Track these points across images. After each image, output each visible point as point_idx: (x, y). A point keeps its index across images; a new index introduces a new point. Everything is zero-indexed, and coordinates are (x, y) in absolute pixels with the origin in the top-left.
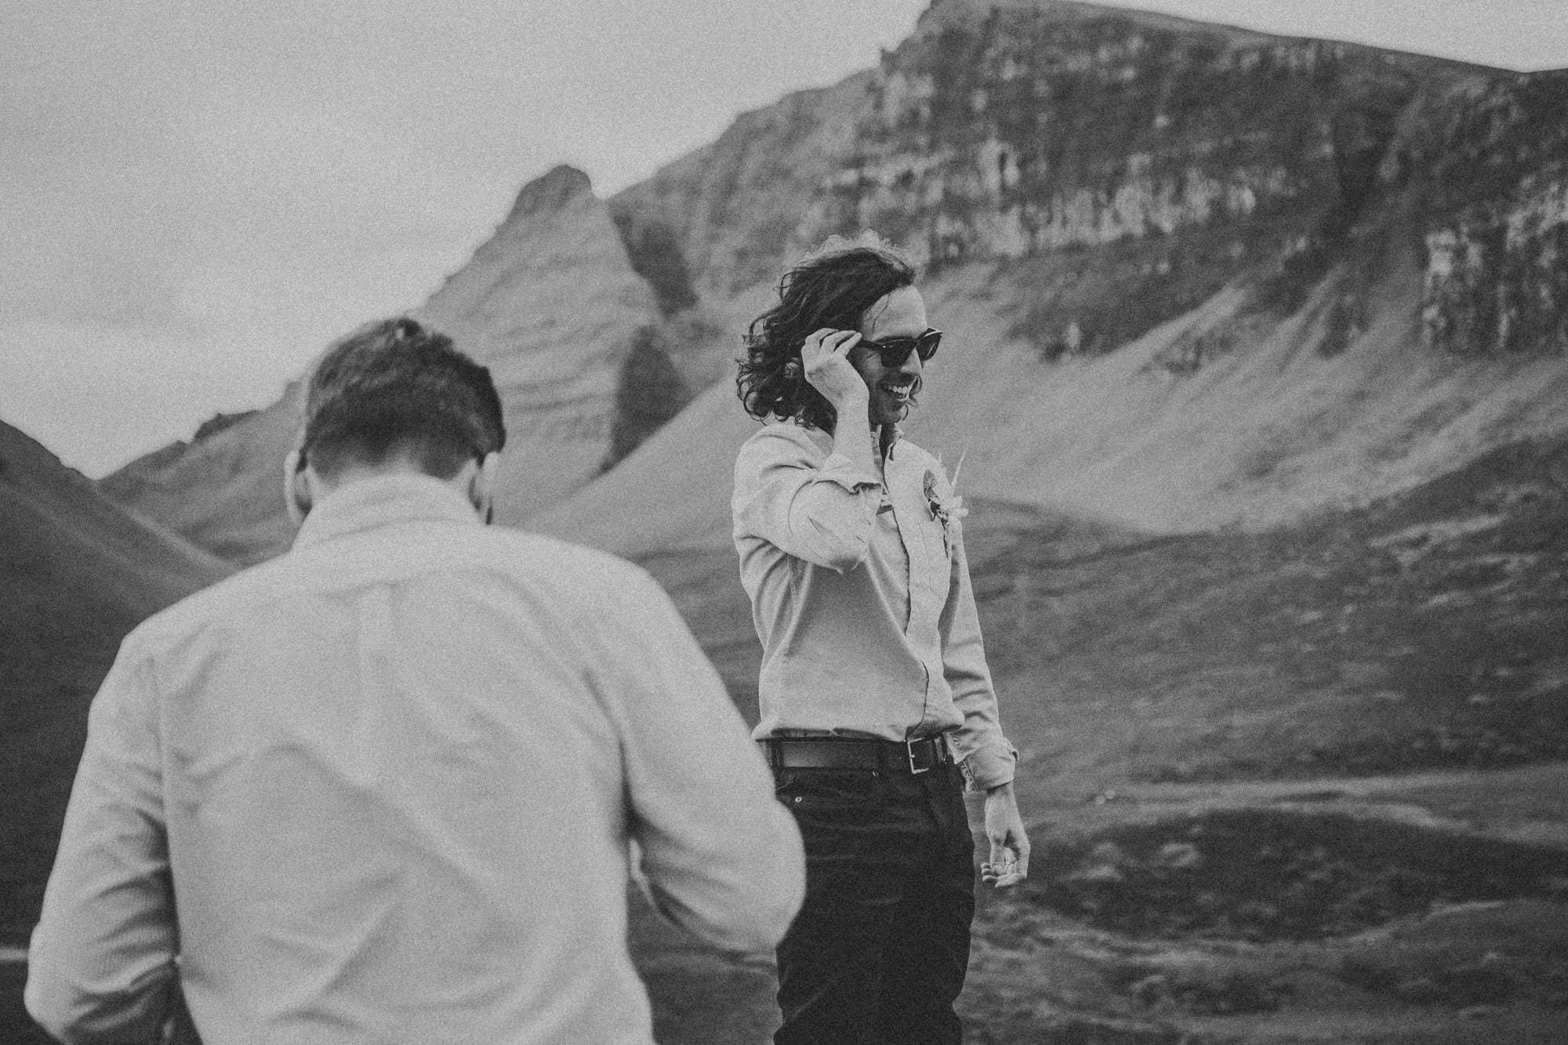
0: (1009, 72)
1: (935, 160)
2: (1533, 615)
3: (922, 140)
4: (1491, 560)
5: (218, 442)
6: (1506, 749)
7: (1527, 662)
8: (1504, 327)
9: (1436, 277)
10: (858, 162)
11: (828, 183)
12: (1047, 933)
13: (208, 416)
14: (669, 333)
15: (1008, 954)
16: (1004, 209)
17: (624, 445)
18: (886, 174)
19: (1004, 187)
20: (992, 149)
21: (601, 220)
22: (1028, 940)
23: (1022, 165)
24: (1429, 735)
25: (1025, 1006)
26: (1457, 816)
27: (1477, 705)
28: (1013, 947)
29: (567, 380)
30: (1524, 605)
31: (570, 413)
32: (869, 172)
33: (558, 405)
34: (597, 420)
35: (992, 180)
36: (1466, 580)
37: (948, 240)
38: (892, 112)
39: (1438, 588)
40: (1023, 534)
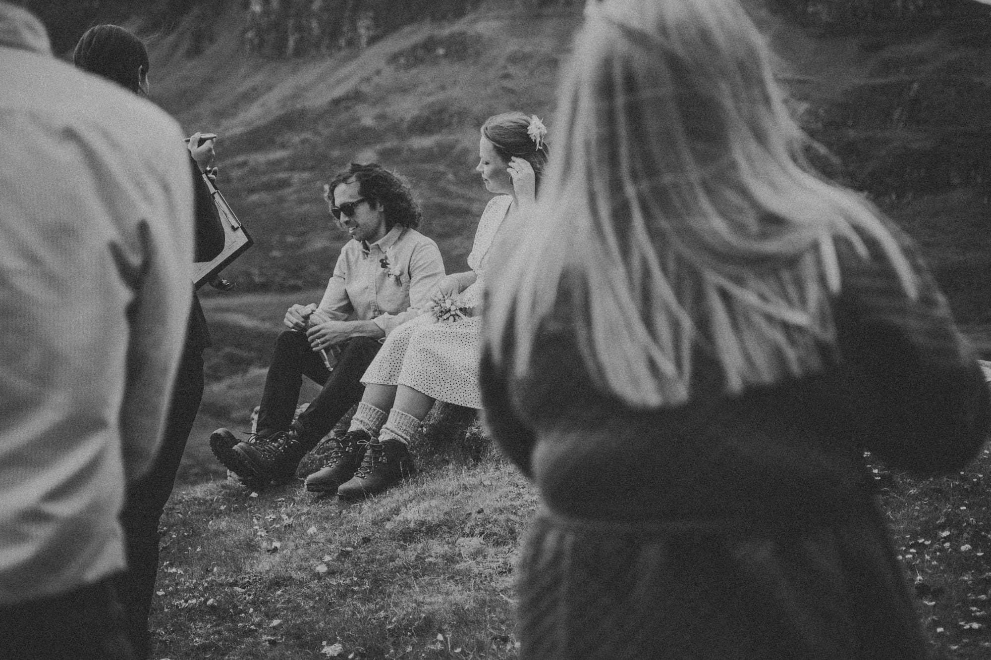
2: (307, 207)
4: (282, 175)
6: (292, 282)
7: (303, 234)
8: (291, 43)
9: (254, 13)
24: (249, 275)
26: (263, 320)
27: (275, 258)
30: (301, 202)
36: (268, 187)
39: (252, 191)
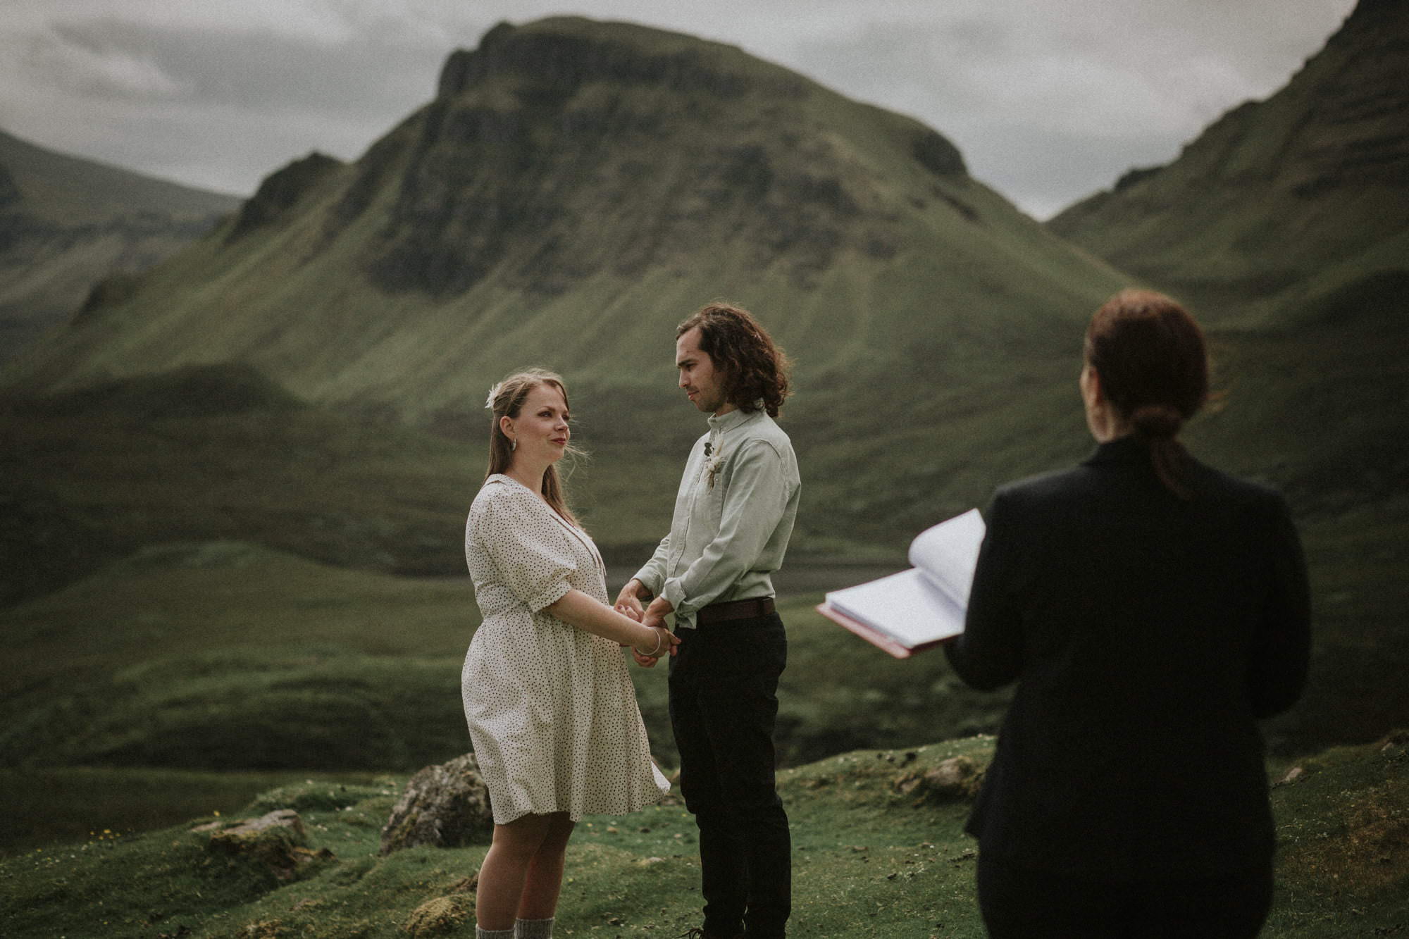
5: (1134, 192)
31: (1401, 164)
33: (1393, 158)
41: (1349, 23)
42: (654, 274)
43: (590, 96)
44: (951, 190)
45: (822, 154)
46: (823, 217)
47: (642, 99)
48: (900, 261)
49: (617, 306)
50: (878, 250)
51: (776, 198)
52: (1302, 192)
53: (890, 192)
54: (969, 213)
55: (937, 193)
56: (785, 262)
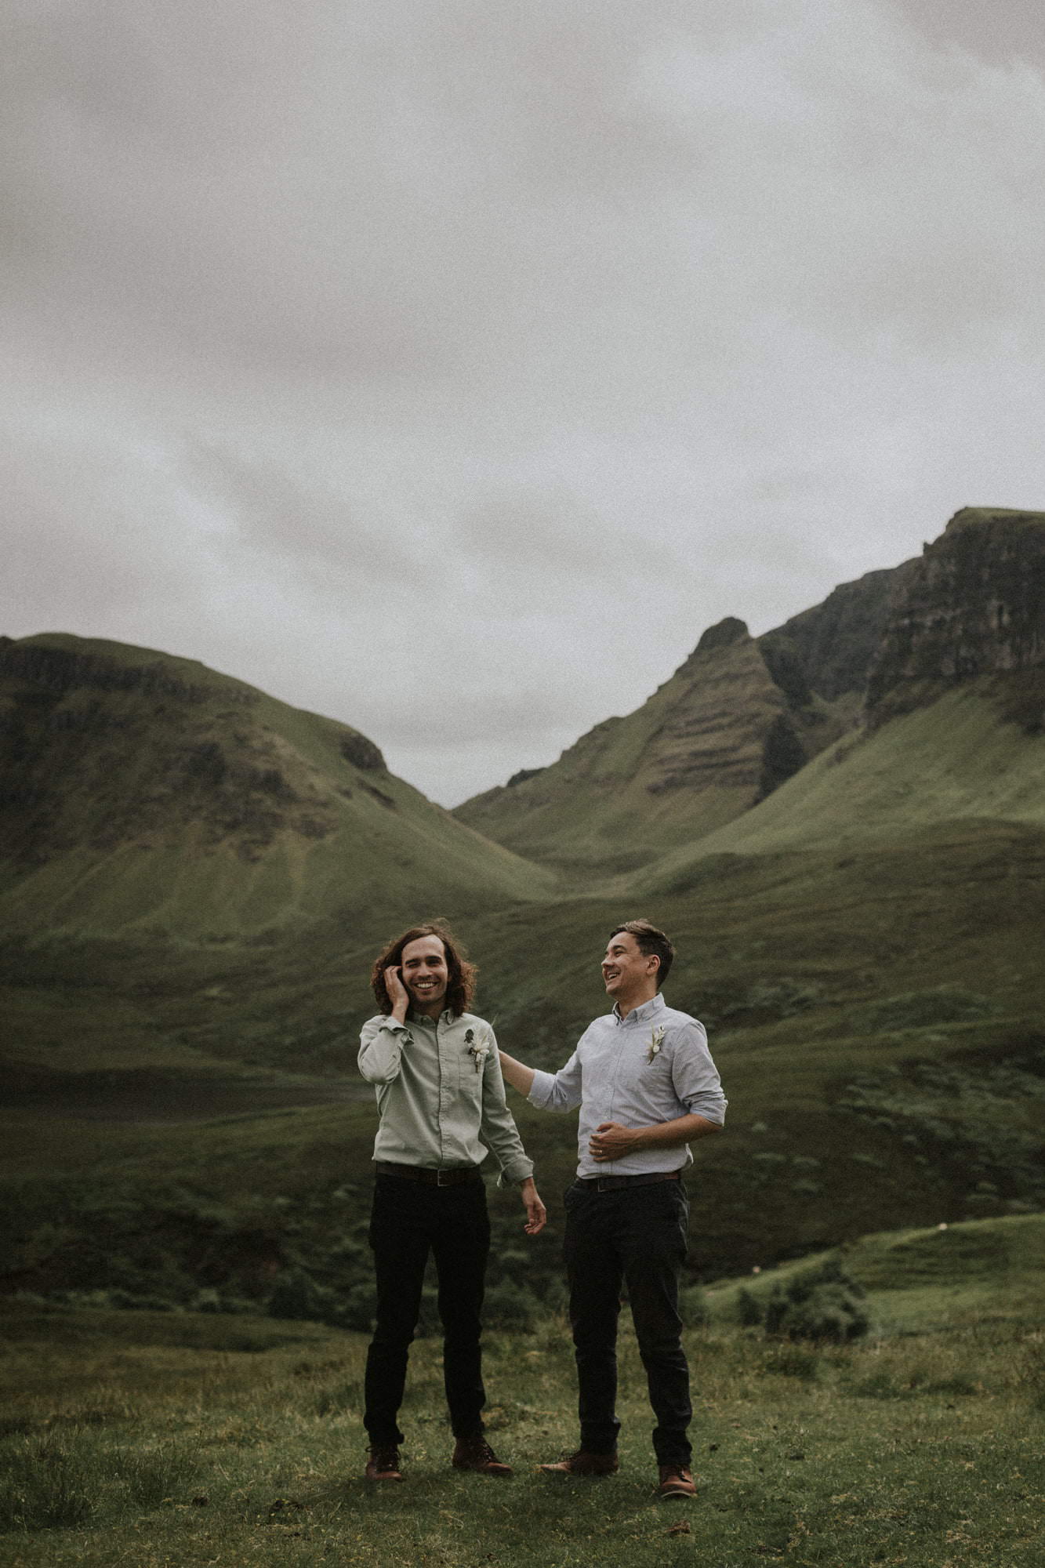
0: (1004, 557)
1: (959, 611)
3: (950, 600)
5: (521, 787)
10: (910, 613)
11: (892, 626)
12: (1028, 1088)
13: (516, 771)
14: (795, 720)
15: (1003, 1102)
16: (1001, 642)
17: (767, 788)
18: (928, 621)
19: (1000, 626)
20: (994, 603)
21: (753, 652)
22: (1015, 1093)
23: (1011, 614)
25: (1014, 1135)
28: (1007, 1096)
29: (734, 749)
31: (734, 769)
32: (918, 619)
33: (727, 764)
34: (751, 772)
35: (994, 623)
37: (965, 660)
38: (931, 581)
40: (1014, 841)
41: (692, 658)
42: (124, 847)
43: (77, 699)
44: (374, 784)
45: (268, 749)
46: (269, 802)
47: (119, 703)
48: (329, 839)
49: (93, 872)
50: (312, 830)
51: (229, 787)
52: (654, 790)
53: (322, 784)
54: (387, 802)
55: (362, 785)
56: (234, 839)
